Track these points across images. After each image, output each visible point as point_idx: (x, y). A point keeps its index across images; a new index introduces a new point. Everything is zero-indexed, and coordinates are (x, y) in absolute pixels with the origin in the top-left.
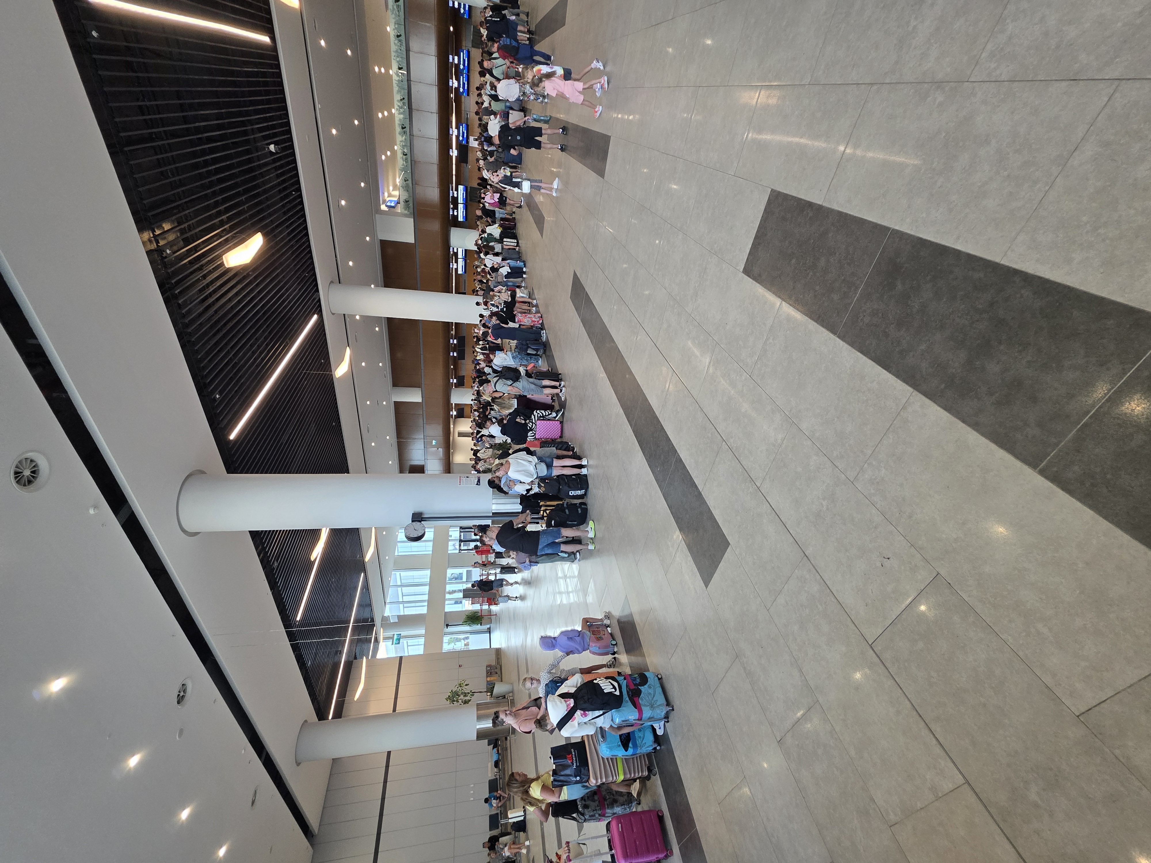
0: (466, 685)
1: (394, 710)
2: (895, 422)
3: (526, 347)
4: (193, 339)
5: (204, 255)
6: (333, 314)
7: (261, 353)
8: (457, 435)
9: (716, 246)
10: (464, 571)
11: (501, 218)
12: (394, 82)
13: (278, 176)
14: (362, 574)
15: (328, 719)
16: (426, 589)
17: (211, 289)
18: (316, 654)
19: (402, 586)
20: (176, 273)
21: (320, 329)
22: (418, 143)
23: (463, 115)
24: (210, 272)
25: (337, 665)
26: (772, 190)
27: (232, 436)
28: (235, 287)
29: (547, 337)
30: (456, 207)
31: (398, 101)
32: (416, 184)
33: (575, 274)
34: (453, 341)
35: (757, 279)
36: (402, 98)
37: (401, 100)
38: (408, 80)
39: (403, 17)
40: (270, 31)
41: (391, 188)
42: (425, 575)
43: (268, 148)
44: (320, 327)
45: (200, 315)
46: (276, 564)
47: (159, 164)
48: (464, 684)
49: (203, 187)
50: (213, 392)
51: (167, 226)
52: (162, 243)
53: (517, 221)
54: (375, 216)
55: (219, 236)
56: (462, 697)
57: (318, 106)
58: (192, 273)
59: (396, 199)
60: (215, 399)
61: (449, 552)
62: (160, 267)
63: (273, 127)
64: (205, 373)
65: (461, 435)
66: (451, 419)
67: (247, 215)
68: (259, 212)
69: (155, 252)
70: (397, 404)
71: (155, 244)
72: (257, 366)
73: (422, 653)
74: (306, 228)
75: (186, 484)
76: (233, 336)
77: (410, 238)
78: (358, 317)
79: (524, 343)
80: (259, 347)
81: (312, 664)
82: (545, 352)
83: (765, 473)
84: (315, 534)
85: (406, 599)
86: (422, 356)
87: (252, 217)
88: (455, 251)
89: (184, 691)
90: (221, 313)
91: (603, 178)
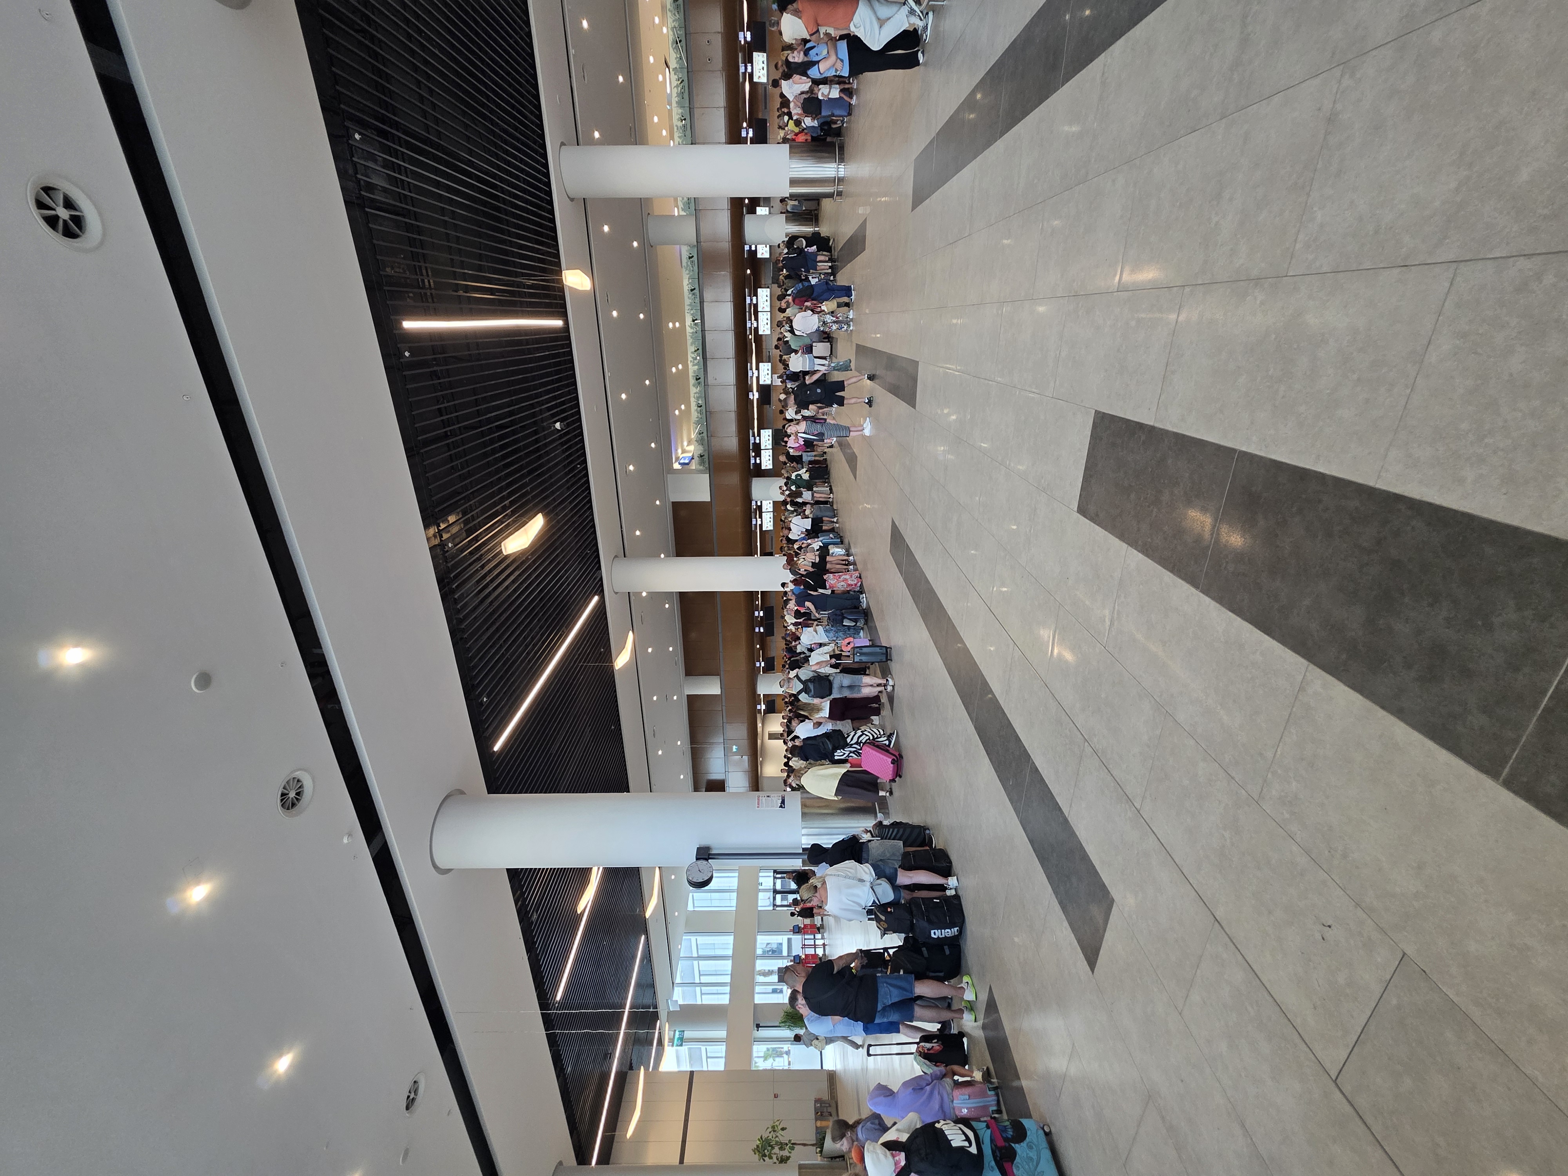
0: (783, 1129)
1: (682, 1161)
2: (1294, 709)
3: (840, 617)
4: (466, 636)
5: (484, 544)
6: (616, 593)
7: (535, 646)
8: (766, 736)
9: (1043, 481)
10: (783, 939)
11: (809, 461)
12: (688, 334)
13: (564, 451)
14: (643, 936)
15: (590, 1164)
16: (728, 965)
17: (488, 579)
18: (578, 1055)
19: (700, 958)
20: (455, 566)
21: (601, 611)
22: (713, 393)
23: (764, 354)
24: (489, 561)
25: (605, 1077)
26: (1096, 411)
27: (496, 748)
28: (513, 574)
29: (868, 603)
30: (758, 454)
31: (692, 353)
32: (711, 436)
33: (893, 522)
34: (759, 613)
35: (1095, 519)
36: (696, 349)
37: (695, 351)
38: (702, 331)
39: (697, 271)
40: (564, 315)
41: (685, 443)
42: (725, 943)
43: (554, 426)
44: (601, 609)
45: (475, 608)
46: (535, 916)
47: (451, 459)
48: (780, 1127)
49: (490, 475)
50: (480, 695)
51: (452, 519)
52: (445, 536)
53: (828, 462)
54: (667, 476)
55: (501, 522)
56: (776, 1150)
57: (607, 374)
58: (470, 565)
59: (690, 455)
60: (482, 704)
61: (760, 909)
62: (441, 561)
63: (563, 403)
64: (474, 674)
65: (772, 736)
66: (758, 715)
67: (530, 496)
68: (543, 491)
69: (438, 547)
70: (692, 699)
71: (439, 539)
72: (530, 661)
73: (722, 1069)
74: (590, 501)
75: (444, 806)
76: (508, 627)
77: (706, 497)
78: (644, 594)
79: (838, 612)
80: (533, 639)
81: (573, 1070)
82: (866, 623)
83: (1144, 789)
84: (583, 874)
85: (704, 979)
86: (720, 635)
87: (534, 497)
88: (759, 504)
89: (415, 1092)
90: (496, 604)
91: (915, 409)
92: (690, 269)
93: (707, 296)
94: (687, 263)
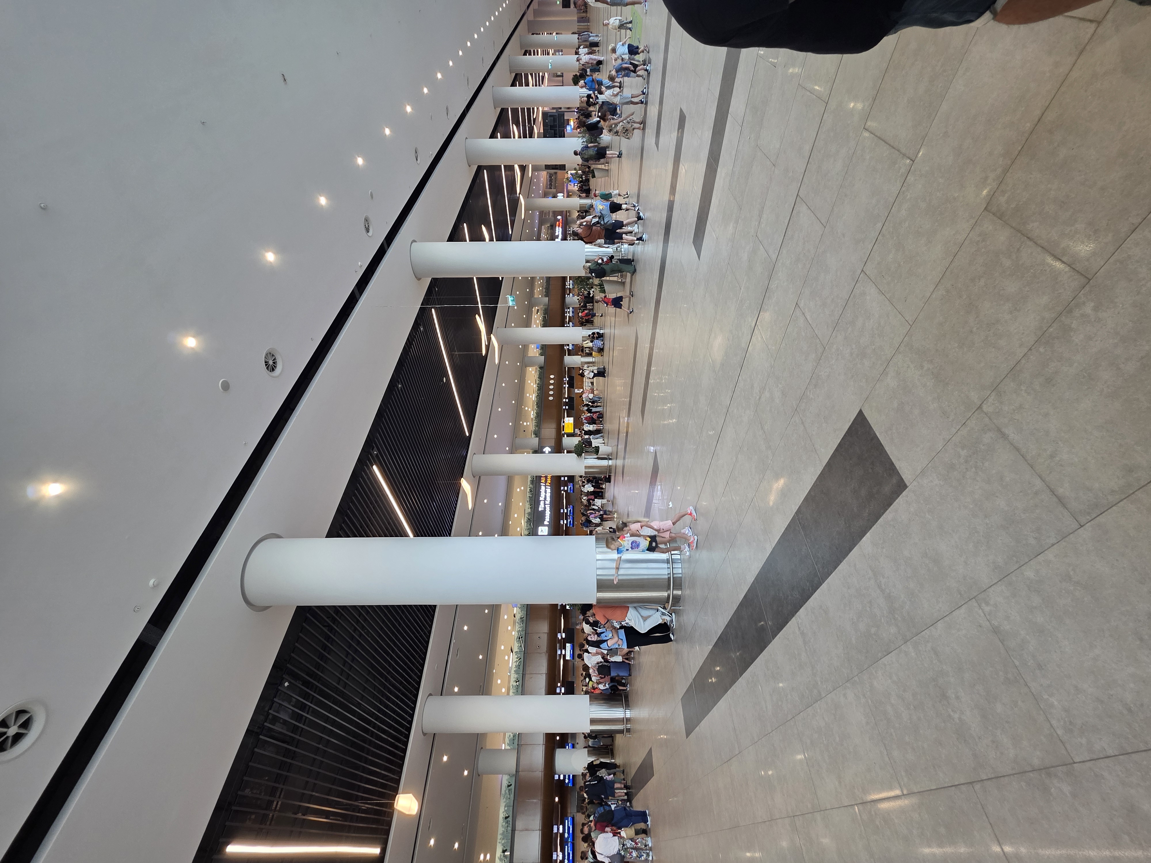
39: (513, 799)
40: (385, 842)
92: (507, 797)
93: (519, 825)
94: (505, 791)
